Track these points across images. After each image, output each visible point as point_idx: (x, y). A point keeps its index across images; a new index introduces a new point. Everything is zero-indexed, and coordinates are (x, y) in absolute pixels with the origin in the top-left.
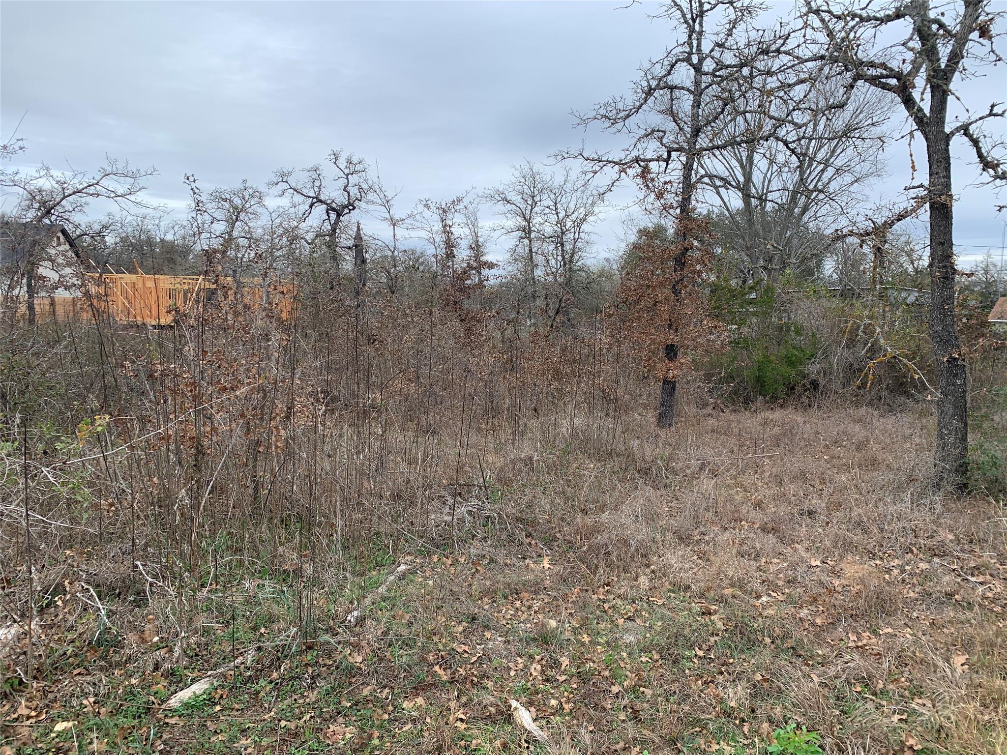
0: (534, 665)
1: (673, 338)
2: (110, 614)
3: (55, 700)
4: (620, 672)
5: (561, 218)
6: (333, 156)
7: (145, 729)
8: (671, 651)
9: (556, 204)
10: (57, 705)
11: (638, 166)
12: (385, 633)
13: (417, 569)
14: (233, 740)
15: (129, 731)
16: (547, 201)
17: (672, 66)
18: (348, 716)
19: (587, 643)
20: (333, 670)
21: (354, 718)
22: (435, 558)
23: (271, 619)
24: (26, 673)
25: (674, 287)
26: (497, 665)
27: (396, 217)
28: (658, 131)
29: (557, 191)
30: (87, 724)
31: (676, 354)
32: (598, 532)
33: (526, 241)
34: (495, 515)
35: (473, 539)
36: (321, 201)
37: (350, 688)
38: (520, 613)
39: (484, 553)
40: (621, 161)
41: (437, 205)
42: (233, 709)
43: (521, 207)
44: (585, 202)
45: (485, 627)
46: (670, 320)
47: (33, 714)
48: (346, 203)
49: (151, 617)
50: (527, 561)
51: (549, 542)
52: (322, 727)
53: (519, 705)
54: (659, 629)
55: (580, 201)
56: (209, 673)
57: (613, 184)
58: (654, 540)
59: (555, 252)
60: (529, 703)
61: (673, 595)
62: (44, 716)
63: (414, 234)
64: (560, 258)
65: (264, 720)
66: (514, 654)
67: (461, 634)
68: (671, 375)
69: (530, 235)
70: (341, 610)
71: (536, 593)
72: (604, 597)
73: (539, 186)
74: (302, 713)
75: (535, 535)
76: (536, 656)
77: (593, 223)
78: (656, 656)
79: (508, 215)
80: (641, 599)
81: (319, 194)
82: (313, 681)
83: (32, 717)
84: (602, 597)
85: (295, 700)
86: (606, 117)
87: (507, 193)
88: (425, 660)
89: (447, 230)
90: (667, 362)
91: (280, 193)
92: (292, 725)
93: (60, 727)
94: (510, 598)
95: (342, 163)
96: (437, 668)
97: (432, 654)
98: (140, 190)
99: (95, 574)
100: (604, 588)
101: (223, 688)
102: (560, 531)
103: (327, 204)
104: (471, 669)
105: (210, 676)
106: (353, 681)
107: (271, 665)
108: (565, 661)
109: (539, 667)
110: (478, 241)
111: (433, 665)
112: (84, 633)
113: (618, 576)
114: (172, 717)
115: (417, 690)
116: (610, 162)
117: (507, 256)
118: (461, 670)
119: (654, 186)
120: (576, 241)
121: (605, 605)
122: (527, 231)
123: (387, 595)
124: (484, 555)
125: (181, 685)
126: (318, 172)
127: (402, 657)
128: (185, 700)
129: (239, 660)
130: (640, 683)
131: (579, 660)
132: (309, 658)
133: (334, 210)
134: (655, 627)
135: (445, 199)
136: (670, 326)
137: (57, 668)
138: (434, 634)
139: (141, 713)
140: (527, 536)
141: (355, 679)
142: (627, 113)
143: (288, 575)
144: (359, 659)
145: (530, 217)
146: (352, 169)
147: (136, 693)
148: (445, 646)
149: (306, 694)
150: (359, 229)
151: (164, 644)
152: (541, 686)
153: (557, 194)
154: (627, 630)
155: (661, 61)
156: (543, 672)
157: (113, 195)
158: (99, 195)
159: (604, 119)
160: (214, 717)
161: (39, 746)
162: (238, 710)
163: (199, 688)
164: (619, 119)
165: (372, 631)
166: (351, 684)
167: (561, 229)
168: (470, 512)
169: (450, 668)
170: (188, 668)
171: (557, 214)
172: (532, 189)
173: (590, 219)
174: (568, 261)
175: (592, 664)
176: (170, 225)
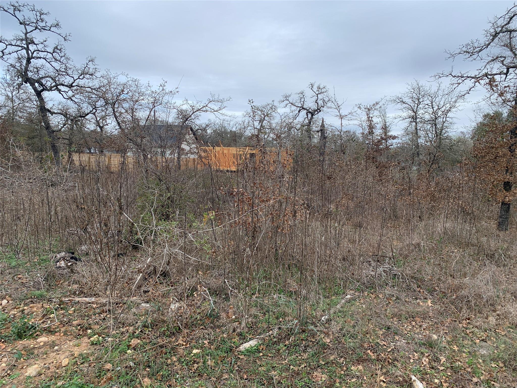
0: (424, 358)
1: (509, 178)
2: (215, 302)
3: (192, 339)
4: (478, 370)
5: (435, 110)
6: (311, 86)
7: (230, 358)
8: (512, 363)
9: (432, 102)
10: (194, 341)
11: (487, 78)
12: (341, 330)
13: (356, 298)
14: (268, 370)
15: (223, 358)
16: (427, 101)
17: (511, 18)
18: (323, 369)
19: (456, 350)
20: (315, 344)
21: (326, 371)
22: (366, 293)
23: (285, 315)
24: (182, 325)
25: (510, 147)
26: (402, 355)
27: (343, 114)
28: (501, 57)
29: (433, 95)
30: (206, 352)
31: (510, 187)
32: (462, 289)
33: (414, 124)
34: (400, 274)
35: (386, 286)
36: (304, 109)
37: (324, 355)
38: (415, 329)
39: (393, 294)
40: (476, 76)
41: (365, 107)
42: (268, 356)
43: (411, 105)
44: (450, 101)
45: (395, 333)
46: (507, 167)
47: (184, 344)
48: (316, 109)
49: (231, 306)
50: (418, 301)
51: (432, 292)
52: (310, 372)
53: (416, 379)
54: (503, 349)
55: (447, 100)
56: (257, 337)
57: (470, 90)
58: (498, 296)
59: (431, 129)
60: (422, 379)
61: (512, 330)
62: (188, 346)
63: (351, 122)
64: (434, 132)
65: (283, 364)
66: (412, 350)
67: (382, 335)
68: (508, 200)
69: (416, 120)
70: (319, 314)
71: (424, 318)
72: (466, 326)
73: (423, 93)
74: (300, 363)
75: (422, 287)
76: (425, 353)
77: (455, 112)
78: (501, 365)
79: (404, 110)
80: (490, 330)
81: (303, 105)
82: (305, 348)
83: (184, 345)
84: (464, 326)
85: (297, 356)
86: (467, 52)
87: (403, 98)
88: (362, 346)
89: (370, 120)
90: (504, 192)
91: (285, 106)
92: (296, 369)
93: (195, 351)
94: (409, 320)
95: (315, 89)
96: (369, 351)
97: (366, 343)
98: (224, 108)
99: (208, 284)
100: (466, 321)
101: (263, 345)
102: (438, 286)
103: (307, 110)
104: (387, 355)
105: (257, 338)
106: (325, 351)
107: (285, 337)
108: (443, 359)
109: (427, 360)
110: (386, 125)
111: (367, 349)
112: (204, 310)
113: (475, 315)
114: (241, 355)
115: (359, 361)
116: (469, 77)
117: (402, 132)
118: (382, 354)
119: (498, 89)
120: (444, 122)
121: (467, 331)
122: (414, 118)
123: (341, 309)
124: (393, 295)
125: (245, 340)
126: (303, 94)
127: (350, 343)
128: (247, 348)
129: (271, 332)
130: (491, 379)
131: (451, 359)
132: (303, 336)
133: (310, 112)
134: (500, 348)
135: (369, 104)
136: (507, 171)
137: (193, 324)
138: (367, 333)
139: (228, 351)
140: (417, 287)
141: (326, 350)
142: (480, 48)
143: (292, 294)
144: (328, 341)
145: (417, 110)
146: (320, 91)
147: (226, 341)
148: (373, 340)
149: (302, 354)
150: (323, 121)
151: (237, 320)
152: (429, 371)
153: (433, 97)
154: (482, 347)
155: (504, 16)
156: (429, 363)
157: (213, 111)
158: (207, 111)
159: (465, 53)
160: (260, 358)
161: (187, 358)
162: (270, 357)
163: (253, 343)
164: (475, 52)
165: (335, 327)
166: (324, 352)
167: (435, 116)
168: (384, 271)
169: (376, 352)
170: (248, 333)
171: (433, 108)
172: (418, 95)
173: (453, 110)
174: (439, 134)
175: (460, 363)
176: (235, 124)
